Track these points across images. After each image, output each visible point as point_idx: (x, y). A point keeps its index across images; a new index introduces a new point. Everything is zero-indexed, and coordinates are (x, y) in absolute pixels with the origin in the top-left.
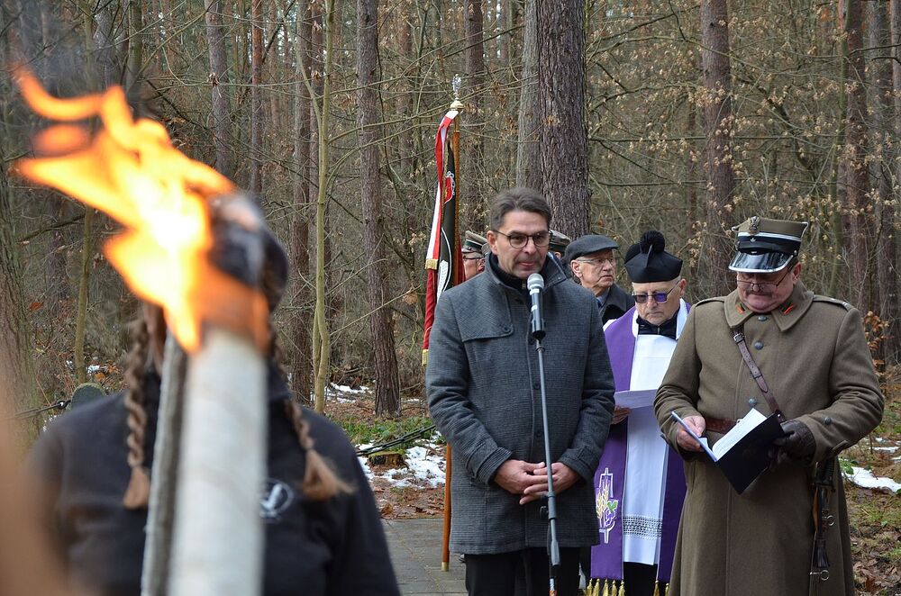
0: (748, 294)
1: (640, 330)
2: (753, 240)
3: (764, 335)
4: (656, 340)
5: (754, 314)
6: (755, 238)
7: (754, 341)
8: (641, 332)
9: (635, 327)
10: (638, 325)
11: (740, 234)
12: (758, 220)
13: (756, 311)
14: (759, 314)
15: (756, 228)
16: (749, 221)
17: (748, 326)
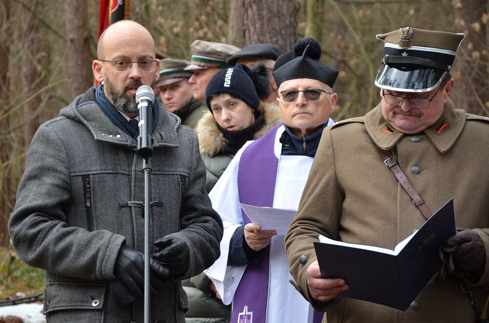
0: (395, 114)
1: (283, 150)
2: (405, 54)
3: (421, 158)
4: (302, 162)
5: (405, 135)
6: (407, 51)
7: (411, 164)
8: (284, 152)
9: (278, 147)
10: (280, 145)
11: (387, 45)
12: (411, 31)
13: (406, 132)
14: (412, 135)
15: (408, 40)
16: (401, 32)
17: (401, 148)
